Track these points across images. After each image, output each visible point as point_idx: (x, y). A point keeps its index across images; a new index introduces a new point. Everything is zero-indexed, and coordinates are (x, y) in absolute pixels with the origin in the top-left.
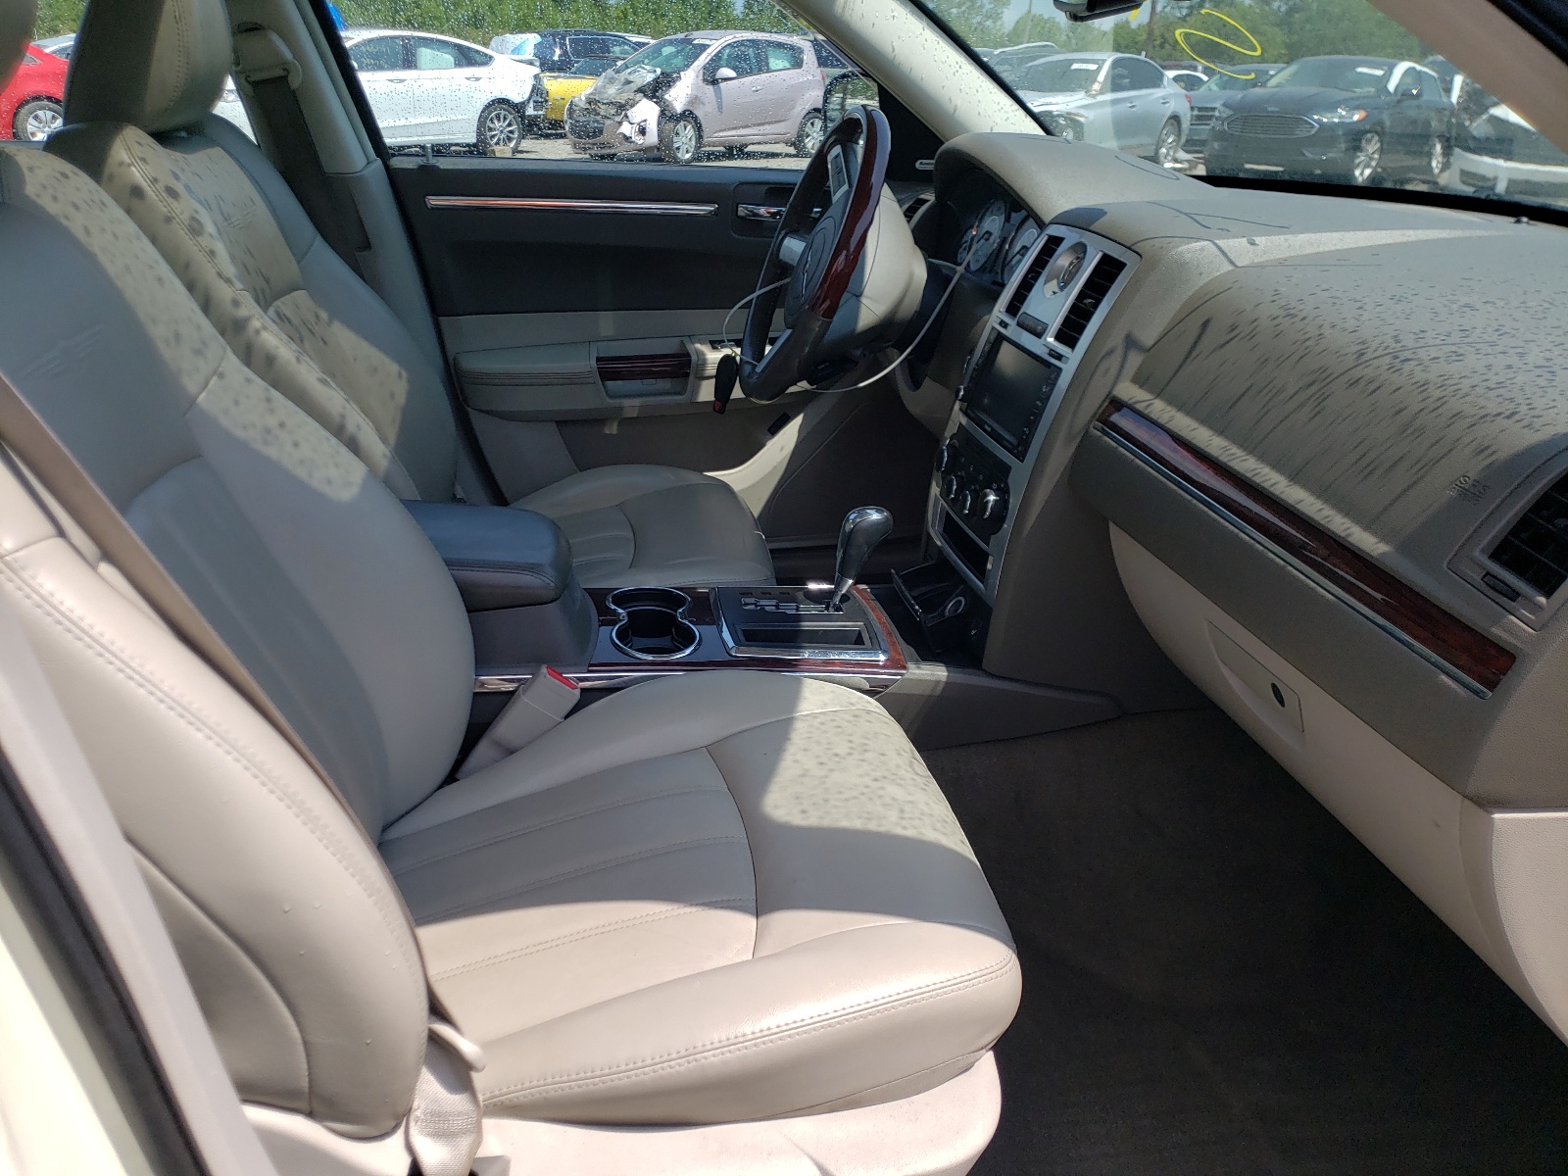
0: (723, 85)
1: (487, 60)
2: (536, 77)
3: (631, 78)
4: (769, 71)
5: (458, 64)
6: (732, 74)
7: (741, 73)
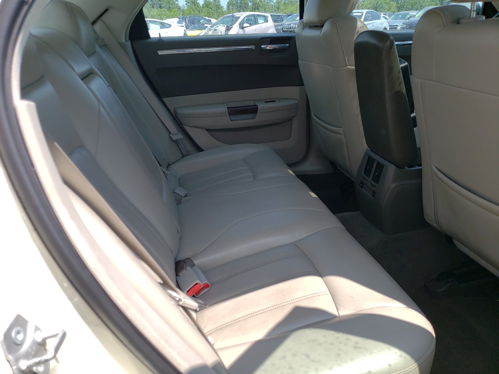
0: (245, 29)
1: (170, 26)
2: (185, 30)
3: (216, 28)
4: (258, 23)
5: (161, 28)
6: (248, 25)
7: (251, 25)
